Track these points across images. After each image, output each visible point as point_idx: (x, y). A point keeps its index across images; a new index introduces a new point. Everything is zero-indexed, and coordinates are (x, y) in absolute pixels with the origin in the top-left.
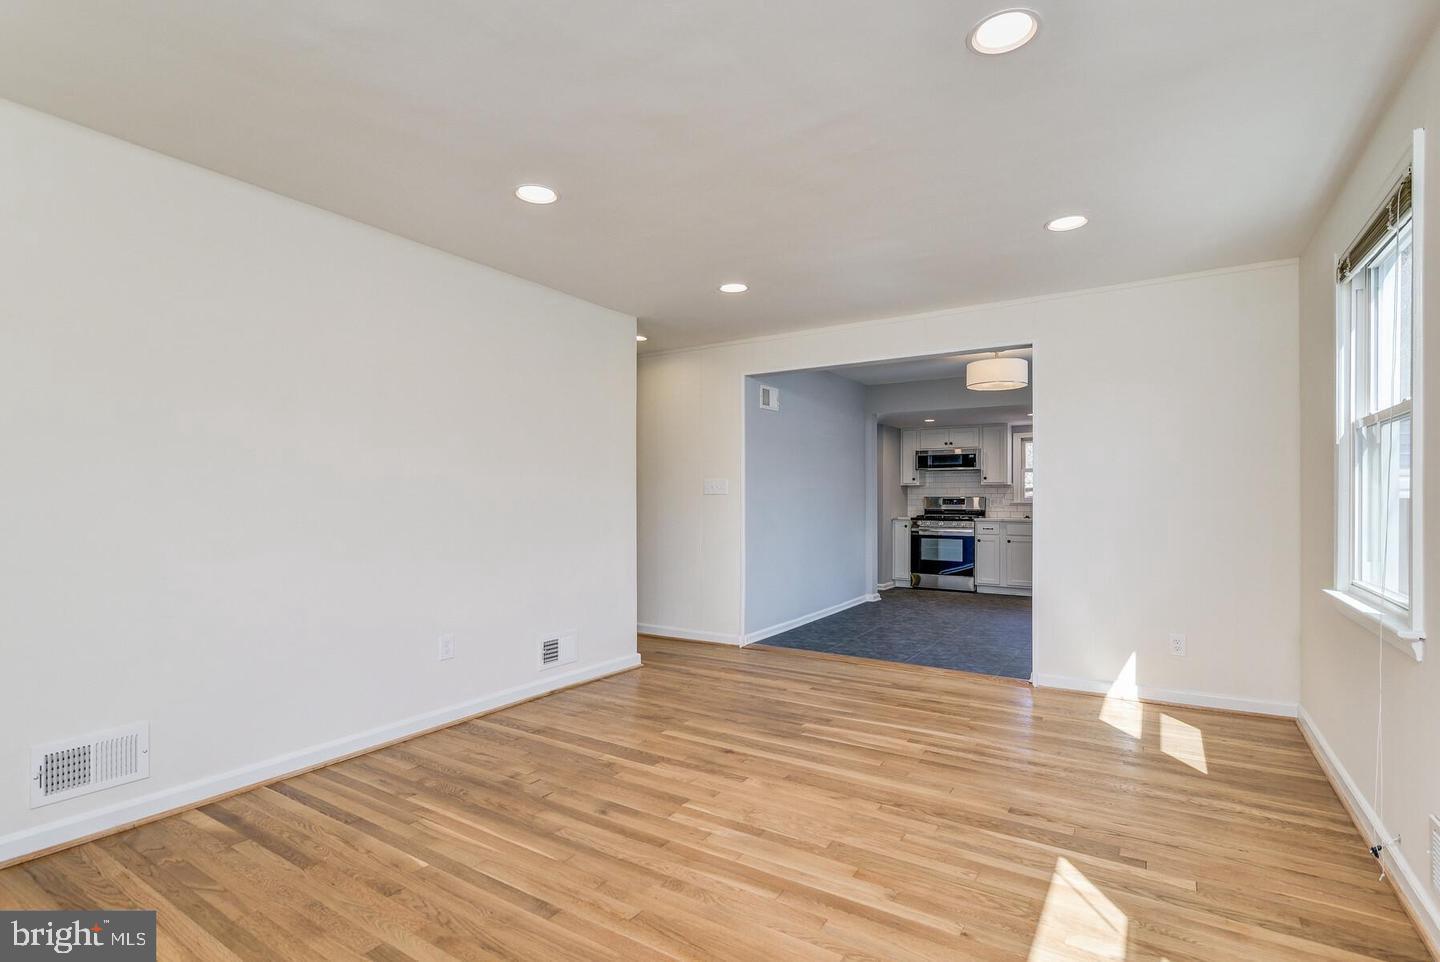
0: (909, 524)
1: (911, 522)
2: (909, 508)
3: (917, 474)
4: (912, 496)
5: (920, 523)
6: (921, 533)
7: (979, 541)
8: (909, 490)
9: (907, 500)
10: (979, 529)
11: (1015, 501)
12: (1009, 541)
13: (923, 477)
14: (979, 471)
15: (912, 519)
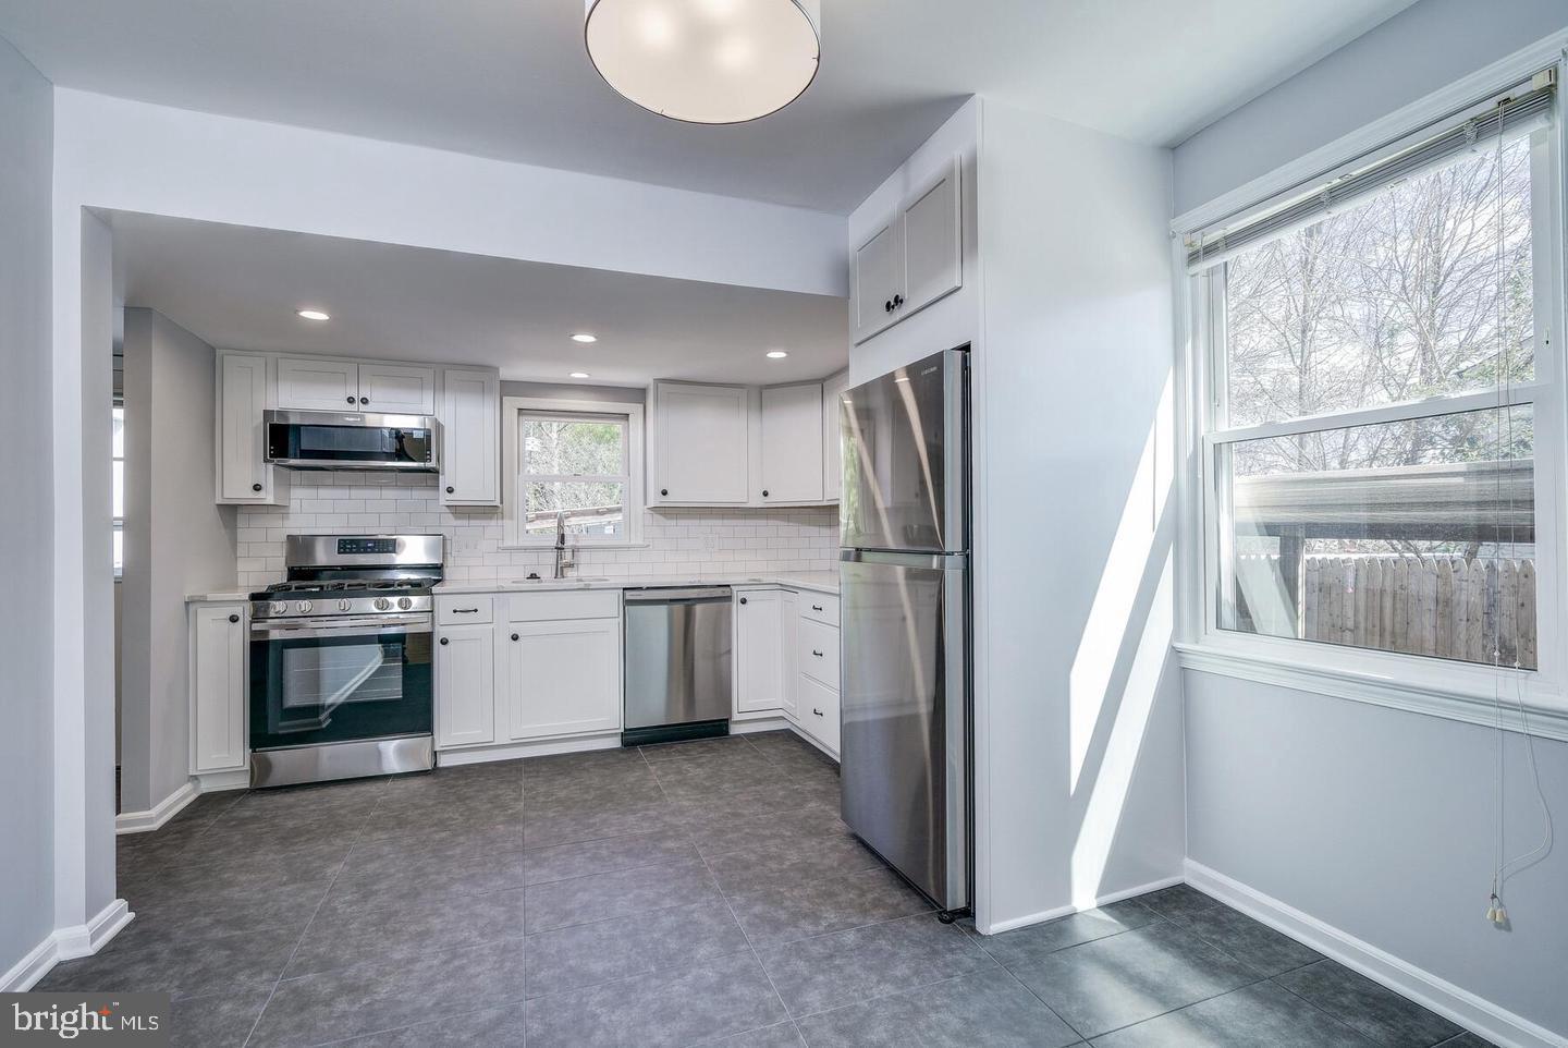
0: (244, 611)
1: (249, 606)
2: (241, 566)
3: (267, 475)
4: (248, 532)
5: (278, 606)
6: (275, 635)
7: (444, 642)
8: (241, 520)
9: (234, 543)
10: (444, 615)
11: (508, 543)
12: (515, 638)
13: (283, 484)
14: (435, 471)
15: (254, 597)
